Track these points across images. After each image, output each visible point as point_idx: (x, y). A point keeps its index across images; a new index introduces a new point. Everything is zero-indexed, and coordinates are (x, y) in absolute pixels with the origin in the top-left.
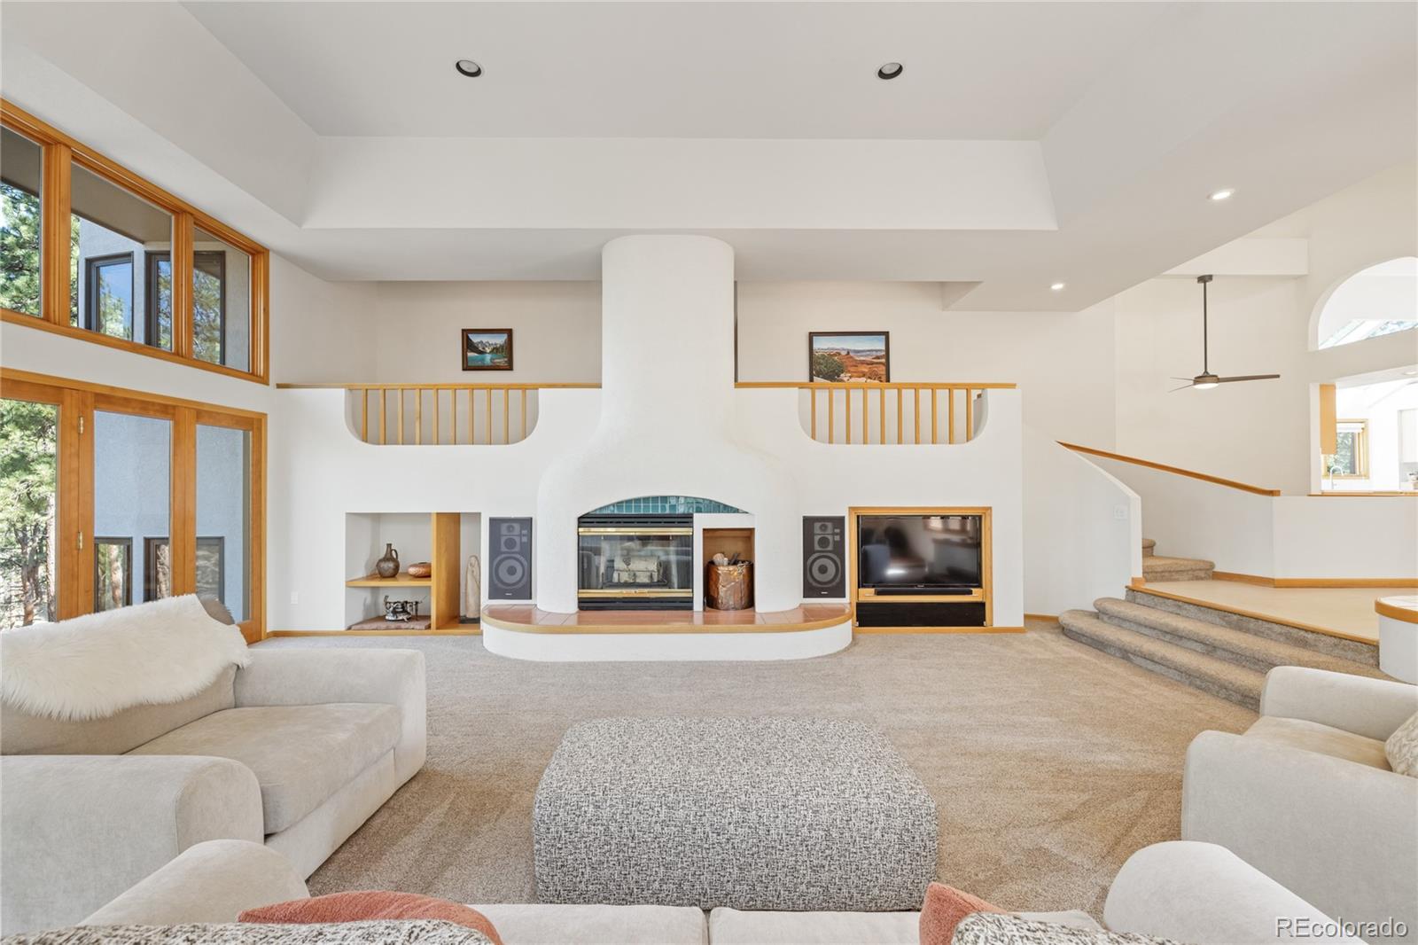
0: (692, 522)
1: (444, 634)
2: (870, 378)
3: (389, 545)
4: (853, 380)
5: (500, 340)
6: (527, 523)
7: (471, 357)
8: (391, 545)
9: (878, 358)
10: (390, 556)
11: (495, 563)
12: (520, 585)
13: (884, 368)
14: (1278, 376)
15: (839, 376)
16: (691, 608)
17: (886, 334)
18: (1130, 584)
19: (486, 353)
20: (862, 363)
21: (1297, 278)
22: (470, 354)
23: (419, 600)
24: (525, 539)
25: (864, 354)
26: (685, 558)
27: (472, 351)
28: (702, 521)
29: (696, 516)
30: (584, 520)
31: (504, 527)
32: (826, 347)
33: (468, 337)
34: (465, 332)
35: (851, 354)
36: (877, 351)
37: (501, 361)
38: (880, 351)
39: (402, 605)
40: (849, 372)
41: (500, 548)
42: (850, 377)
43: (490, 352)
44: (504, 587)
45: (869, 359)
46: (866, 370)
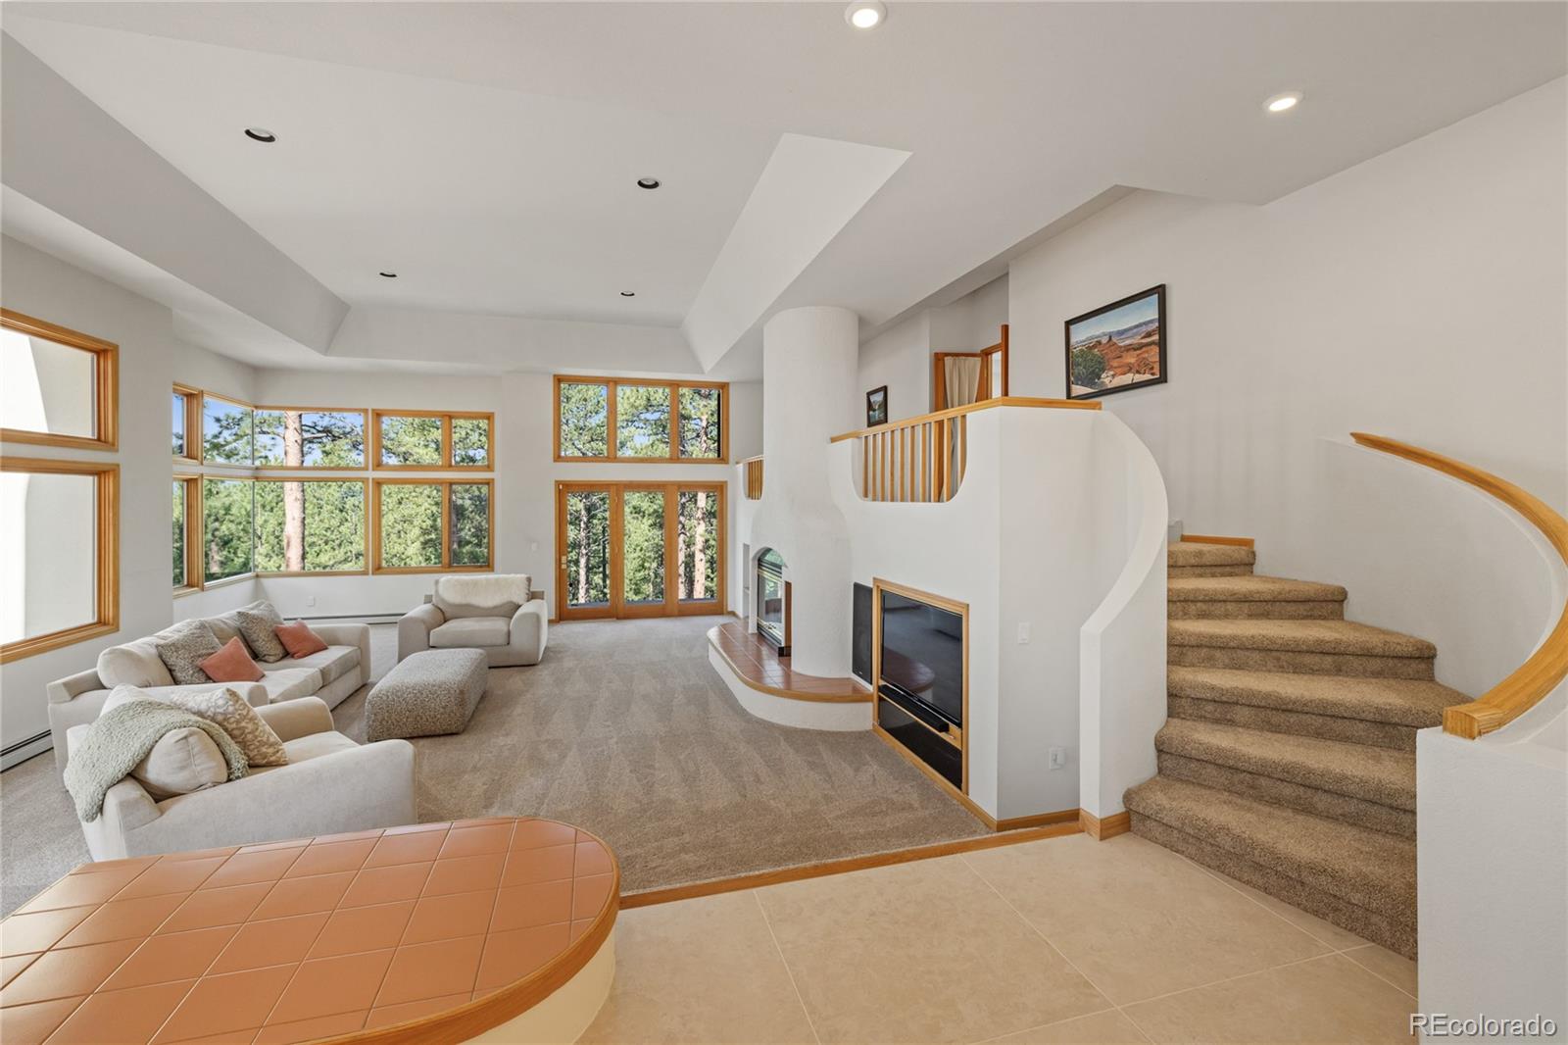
0: (782, 574)
2: (1138, 372)
9: (1149, 335)
13: (1156, 349)
15: (1099, 378)
17: (1161, 290)
20: (1128, 350)
22: (871, 413)
25: (1130, 333)
30: (761, 563)
32: (1084, 338)
35: (1114, 340)
36: (1146, 323)
38: (1151, 322)
40: (1111, 368)
42: (1113, 376)
46: (1132, 360)
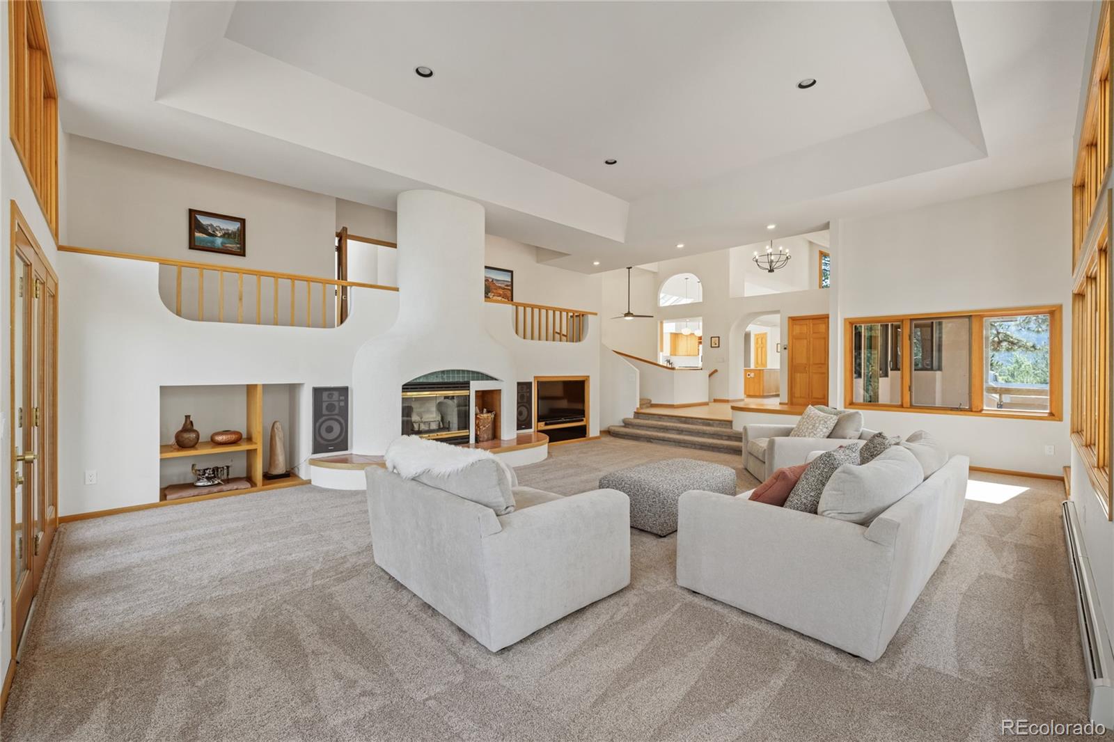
0: (469, 387)
1: (269, 489)
2: (504, 298)
3: (187, 417)
4: (495, 298)
5: (233, 227)
6: (344, 391)
7: (199, 237)
8: (189, 416)
9: (507, 286)
10: (188, 426)
11: (318, 424)
12: (339, 440)
13: (510, 292)
14: (652, 317)
16: (468, 442)
17: (512, 272)
18: (636, 410)
19: (216, 236)
20: (499, 288)
21: (654, 273)
22: (197, 235)
23: (229, 465)
24: (342, 404)
25: (500, 282)
26: (463, 408)
27: (200, 232)
28: (476, 386)
29: (472, 383)
30: (407, 387)
31: (325, 395)
33: (196, 219)
34: (192, 213)
35: (497, 281)
37: (232, 246)
38: (509, 282)
39: (213, 470)
40: (493, 292)
41: (322, 411)
43: (221, 236)
44: (326, 443)
45: (503, 286)
46: (501, 293)
